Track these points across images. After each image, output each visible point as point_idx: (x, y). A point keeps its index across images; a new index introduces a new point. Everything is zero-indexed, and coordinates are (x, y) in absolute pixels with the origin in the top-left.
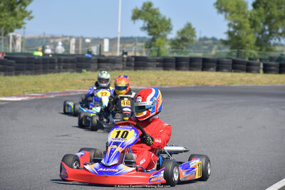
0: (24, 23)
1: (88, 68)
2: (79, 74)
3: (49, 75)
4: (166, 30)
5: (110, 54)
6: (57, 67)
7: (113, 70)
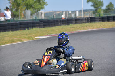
0: (44, 7)
1: (72, 23)
2: (68, 26)
3: (56, 27)
4: (101, 6)
5: (79, 17)
6: (59, 24)
7: (82, 23)
